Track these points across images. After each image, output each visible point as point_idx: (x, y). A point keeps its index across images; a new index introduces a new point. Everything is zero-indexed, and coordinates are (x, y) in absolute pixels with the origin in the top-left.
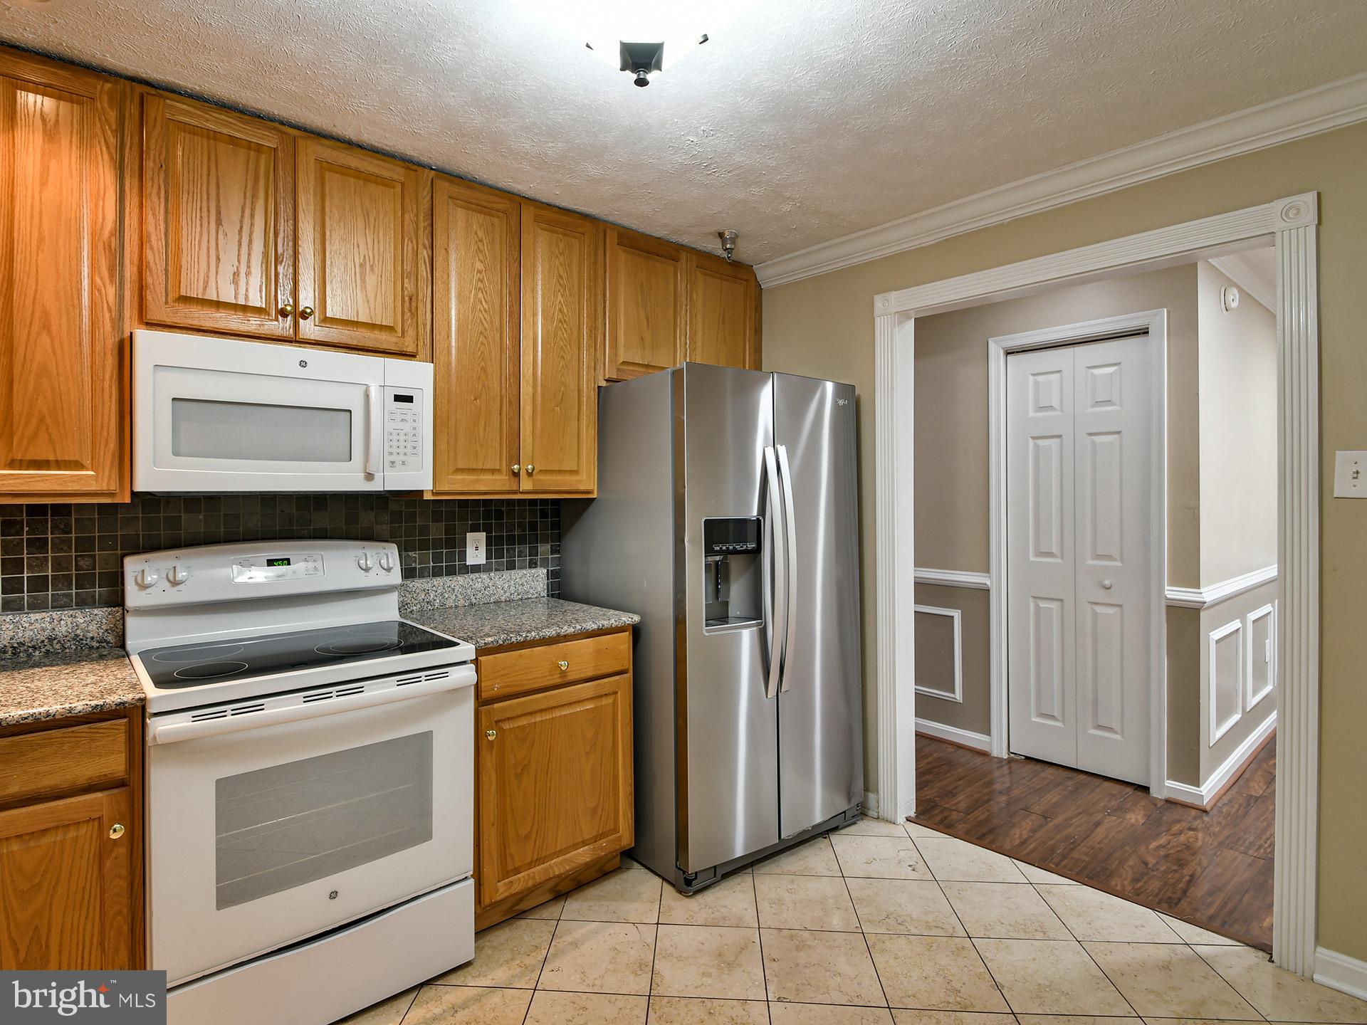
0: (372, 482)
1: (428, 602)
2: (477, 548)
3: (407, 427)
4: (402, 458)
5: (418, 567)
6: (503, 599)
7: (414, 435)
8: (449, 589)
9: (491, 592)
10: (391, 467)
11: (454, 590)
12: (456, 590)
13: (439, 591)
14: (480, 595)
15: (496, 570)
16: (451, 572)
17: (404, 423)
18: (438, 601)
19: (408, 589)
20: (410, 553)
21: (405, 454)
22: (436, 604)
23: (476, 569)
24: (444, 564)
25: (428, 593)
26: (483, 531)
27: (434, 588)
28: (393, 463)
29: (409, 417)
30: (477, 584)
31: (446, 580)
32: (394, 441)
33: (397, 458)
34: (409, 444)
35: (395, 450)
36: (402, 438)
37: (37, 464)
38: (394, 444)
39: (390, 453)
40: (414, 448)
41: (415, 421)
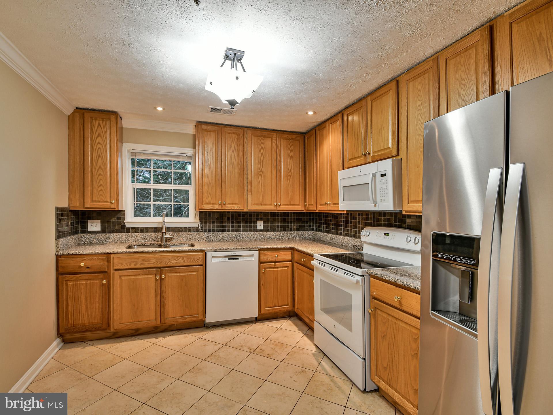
0: (377, 207)
3: (385, 186)
4: (384, 198)
7: (387, 189)
10: (381, 202)
17: (384, 184)
21: (384, 196)
32: (381, 192)
33: (382, 198)
34: (385, 193)
35: (381, 195)
36: (383, 190)
37: (335, 204)
38: (381, 193)
39: (381, 197)
40: (387, 194)
41: (386, 183)
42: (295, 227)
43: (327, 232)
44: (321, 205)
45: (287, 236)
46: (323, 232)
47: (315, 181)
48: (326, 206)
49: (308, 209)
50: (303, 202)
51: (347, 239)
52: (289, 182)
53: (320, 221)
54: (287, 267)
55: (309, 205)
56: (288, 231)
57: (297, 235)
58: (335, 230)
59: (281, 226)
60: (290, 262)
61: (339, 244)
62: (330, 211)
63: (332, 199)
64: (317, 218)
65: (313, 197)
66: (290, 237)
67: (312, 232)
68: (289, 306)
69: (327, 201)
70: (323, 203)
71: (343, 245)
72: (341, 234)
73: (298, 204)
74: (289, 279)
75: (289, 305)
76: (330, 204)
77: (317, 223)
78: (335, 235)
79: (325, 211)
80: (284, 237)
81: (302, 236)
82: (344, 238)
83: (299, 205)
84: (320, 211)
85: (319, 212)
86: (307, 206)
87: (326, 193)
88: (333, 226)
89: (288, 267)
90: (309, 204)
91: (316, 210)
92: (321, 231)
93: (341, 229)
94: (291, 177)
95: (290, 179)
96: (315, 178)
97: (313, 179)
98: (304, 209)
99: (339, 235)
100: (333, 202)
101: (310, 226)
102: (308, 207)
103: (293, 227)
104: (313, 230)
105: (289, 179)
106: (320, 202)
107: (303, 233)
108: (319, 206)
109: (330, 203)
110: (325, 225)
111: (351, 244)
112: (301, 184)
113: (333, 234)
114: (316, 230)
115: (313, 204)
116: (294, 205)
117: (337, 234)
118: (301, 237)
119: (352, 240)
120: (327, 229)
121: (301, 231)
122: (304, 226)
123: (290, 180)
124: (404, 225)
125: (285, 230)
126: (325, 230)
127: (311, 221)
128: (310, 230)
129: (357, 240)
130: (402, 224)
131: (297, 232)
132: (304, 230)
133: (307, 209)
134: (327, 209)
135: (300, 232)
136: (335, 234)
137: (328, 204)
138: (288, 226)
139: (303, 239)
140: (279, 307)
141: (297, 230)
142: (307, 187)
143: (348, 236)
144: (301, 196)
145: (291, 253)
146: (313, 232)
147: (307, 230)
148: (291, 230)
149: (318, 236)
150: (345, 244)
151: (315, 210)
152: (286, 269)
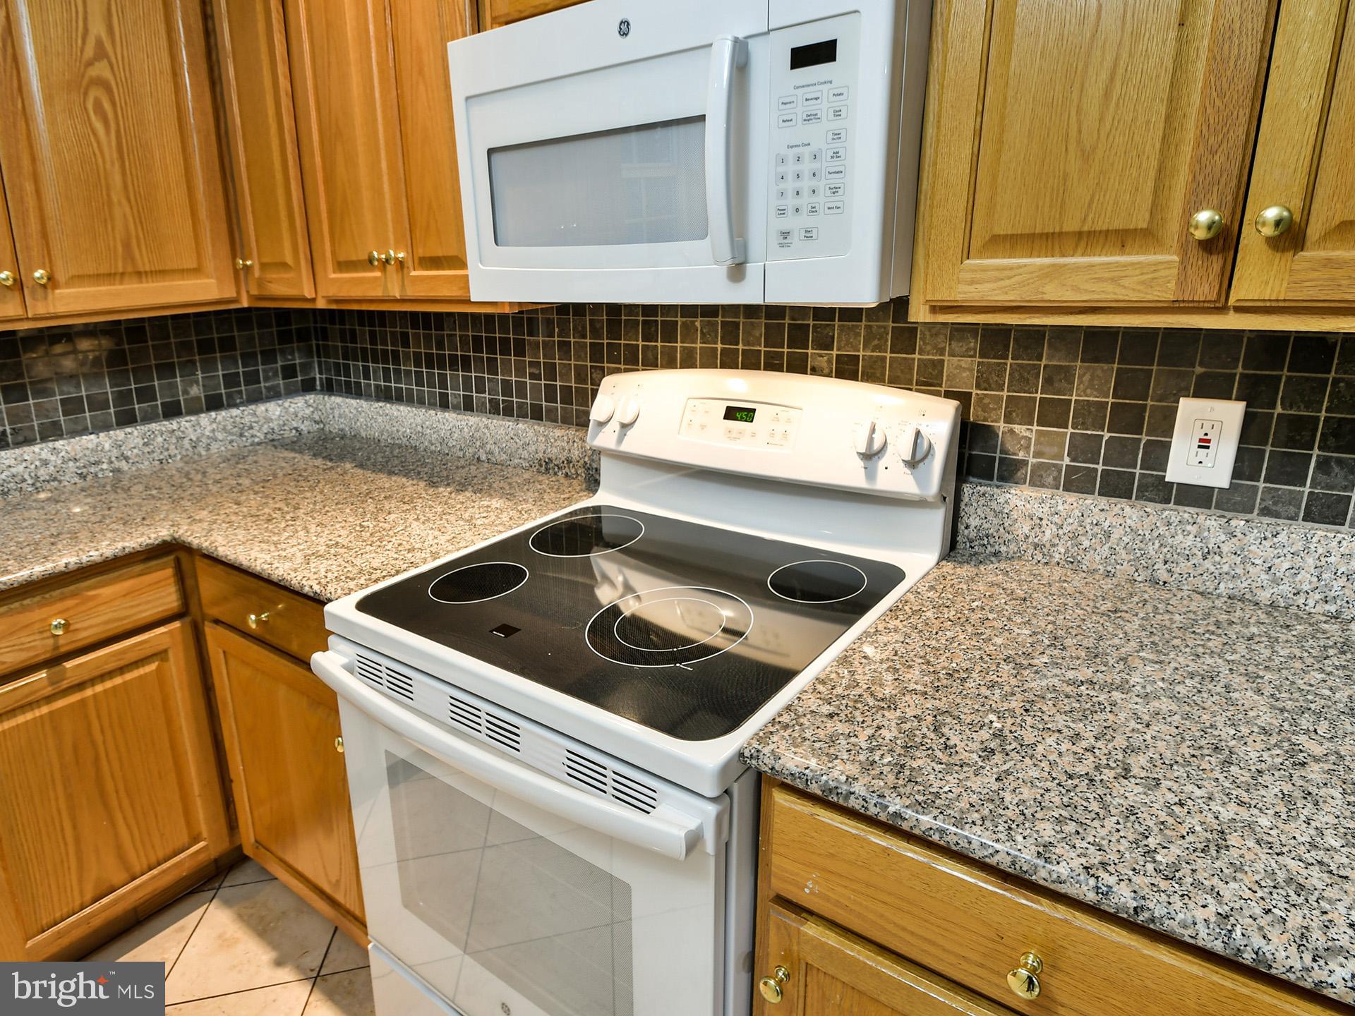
0: (743, 283)
1: (1036, 546)
2: (1204, 444)
3: (817, 135)
4: (805, 220)
5: (1032, 460)
6: (1264, 596)
7: (836, 155)
8: (1096, 529)
9: (1226, 568)
10: (782, 245)
11: (1108, 535)
12: (1115, 536)
13: (1066, 529)
14: (1184, 567)
15: (1265, 512)
16: (1116, 487)
17: (813, 127)
18: (1063, 551)
19: (994, 504)
20: (1017, 428)
21: (813, 210)
22: (1057, 556)
23: (1195, 496)
24: (1100, 467)
25: (1041, 526)
26: (1238, 399)
27: (1056, 519)
28: (785, 234)
29: (824, 108)
30: (1180, 537)
31: (1094, 504)
32: (790, 177)
33: (793, 223)
34: (822, 184)
35: (790, 202)
36: (807, 166)
37: (434, 262)
38: (790, 185)
39: (782, 212)
40: (835, 190)
41: (837, 113)
42: (195, 391)
43: (386, 395)
44: (343, 266)
45: (146, 450)
46: (368, 397)
47: (288, 122)
48: (378, 274)
49: (266, 293)
50: (225, 249)
51: (502, 431)
52: (99, 126)
53: (343, 340)
54: (161, 655)
55: (263, 266)
56: (149, 418)
57: (213, 431)
58: (431, 385)
59: (98, 404)
60: (177, 624)
61: (461, 454)
62: (403, 301)
63: (411, 230)
64: (324, 330)
65: (285, 225)
66: (173, 451)
67: (306, 402)
68: (202, 844)
69: (383, 246)
70: (354, 258)
71: (483, 457)
72: (468, 406)
73: (194, 265)
74: (182, 715)
75: (205, 834)
76: (401, 264)
77: (323, 352)
78: (432, 412)
79: (372, 301)
80: (127, 459)
81: (251, 428)
82: (487, 427)
83: (197, 271)
84: (337, 301)
85: (334, 307)
86: (257, 273)
87: (366, 195)
88: (418, 364)
89: (165, 651)
90: (265, 260)
91: (313, 300)
92: (354, 391)
93: (467, 381)
94: (109, 90)
95: (107, 106)
96: (285, 102)
97: (271, 112)
98: (238, 292)
99: (456, 408)
100: (421, 252)
101: (289, 372)
102: (260, 283)
103: (185, 392)
104: (308, 387)
105: (98, 106)
106: (333, 253)
107: (254, 414)
108: (333, 276)
109: (401, 255)
110: (375, 361)
111: (525, 455)
112: (195, 140)
113: (421, 402)
114: (329, 388)
115: (289, 259)
116: (162, 273)
117: (444, 405)
118: (241, 435)
119: (531, 434)
120: (387, 379)
121: (242, 404)
122: (252, 379)
123: (110, 115)
124: (821, 356)
125: (127, 419)
126: (377, 387)
127: (295, 345)
128: (291, 392)
129: (558, 433)
130: (810, 351)
131: (213, 414)
132: (256, 398)
133: (254, 292)
134: (386, 288)
135: (235, 412)
136: (432, 405)
137: (387, 261)
138: (146, 394)
139: (259, 444)
140: (137, 882)
141: (214, 404)
142: (242, 160)
143: (508, 412)
144: (203, 213)
145: (169, 572)
146: (311, 398)
147: (274, 395)
148: (172, 411)
149: (340, 416)
150: (491, 453)
151: (309, 293)
152: (153, 667)
